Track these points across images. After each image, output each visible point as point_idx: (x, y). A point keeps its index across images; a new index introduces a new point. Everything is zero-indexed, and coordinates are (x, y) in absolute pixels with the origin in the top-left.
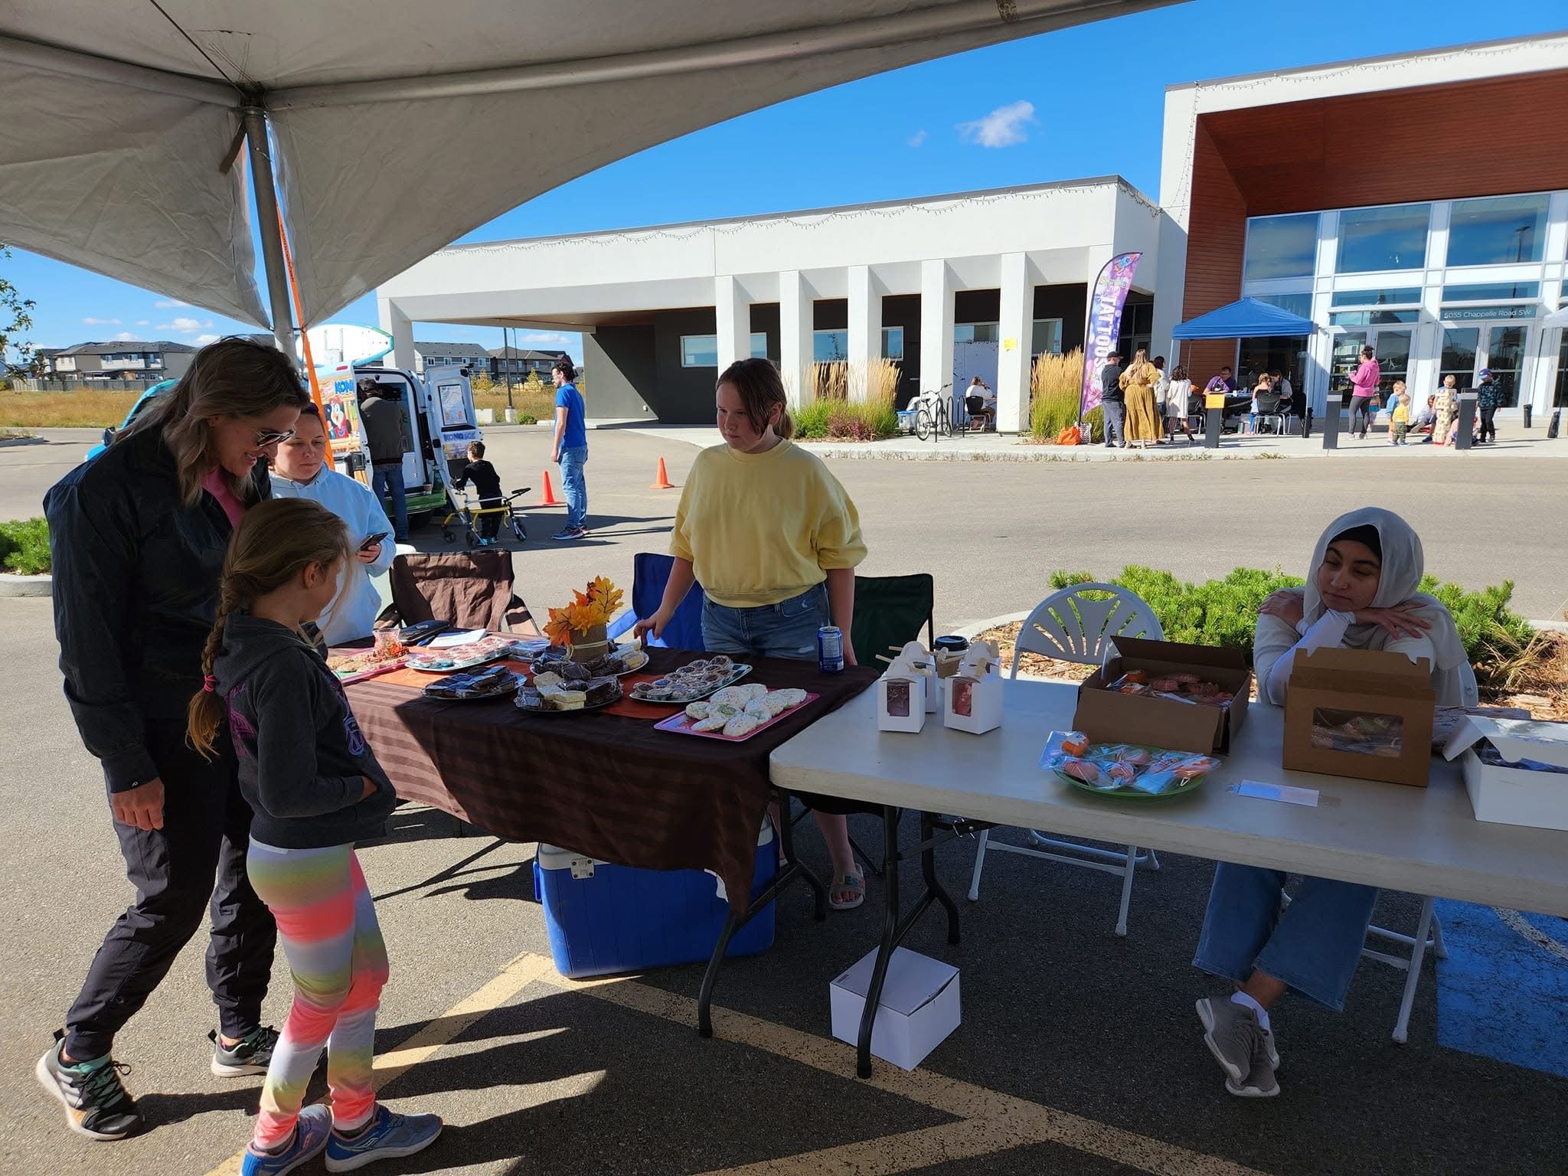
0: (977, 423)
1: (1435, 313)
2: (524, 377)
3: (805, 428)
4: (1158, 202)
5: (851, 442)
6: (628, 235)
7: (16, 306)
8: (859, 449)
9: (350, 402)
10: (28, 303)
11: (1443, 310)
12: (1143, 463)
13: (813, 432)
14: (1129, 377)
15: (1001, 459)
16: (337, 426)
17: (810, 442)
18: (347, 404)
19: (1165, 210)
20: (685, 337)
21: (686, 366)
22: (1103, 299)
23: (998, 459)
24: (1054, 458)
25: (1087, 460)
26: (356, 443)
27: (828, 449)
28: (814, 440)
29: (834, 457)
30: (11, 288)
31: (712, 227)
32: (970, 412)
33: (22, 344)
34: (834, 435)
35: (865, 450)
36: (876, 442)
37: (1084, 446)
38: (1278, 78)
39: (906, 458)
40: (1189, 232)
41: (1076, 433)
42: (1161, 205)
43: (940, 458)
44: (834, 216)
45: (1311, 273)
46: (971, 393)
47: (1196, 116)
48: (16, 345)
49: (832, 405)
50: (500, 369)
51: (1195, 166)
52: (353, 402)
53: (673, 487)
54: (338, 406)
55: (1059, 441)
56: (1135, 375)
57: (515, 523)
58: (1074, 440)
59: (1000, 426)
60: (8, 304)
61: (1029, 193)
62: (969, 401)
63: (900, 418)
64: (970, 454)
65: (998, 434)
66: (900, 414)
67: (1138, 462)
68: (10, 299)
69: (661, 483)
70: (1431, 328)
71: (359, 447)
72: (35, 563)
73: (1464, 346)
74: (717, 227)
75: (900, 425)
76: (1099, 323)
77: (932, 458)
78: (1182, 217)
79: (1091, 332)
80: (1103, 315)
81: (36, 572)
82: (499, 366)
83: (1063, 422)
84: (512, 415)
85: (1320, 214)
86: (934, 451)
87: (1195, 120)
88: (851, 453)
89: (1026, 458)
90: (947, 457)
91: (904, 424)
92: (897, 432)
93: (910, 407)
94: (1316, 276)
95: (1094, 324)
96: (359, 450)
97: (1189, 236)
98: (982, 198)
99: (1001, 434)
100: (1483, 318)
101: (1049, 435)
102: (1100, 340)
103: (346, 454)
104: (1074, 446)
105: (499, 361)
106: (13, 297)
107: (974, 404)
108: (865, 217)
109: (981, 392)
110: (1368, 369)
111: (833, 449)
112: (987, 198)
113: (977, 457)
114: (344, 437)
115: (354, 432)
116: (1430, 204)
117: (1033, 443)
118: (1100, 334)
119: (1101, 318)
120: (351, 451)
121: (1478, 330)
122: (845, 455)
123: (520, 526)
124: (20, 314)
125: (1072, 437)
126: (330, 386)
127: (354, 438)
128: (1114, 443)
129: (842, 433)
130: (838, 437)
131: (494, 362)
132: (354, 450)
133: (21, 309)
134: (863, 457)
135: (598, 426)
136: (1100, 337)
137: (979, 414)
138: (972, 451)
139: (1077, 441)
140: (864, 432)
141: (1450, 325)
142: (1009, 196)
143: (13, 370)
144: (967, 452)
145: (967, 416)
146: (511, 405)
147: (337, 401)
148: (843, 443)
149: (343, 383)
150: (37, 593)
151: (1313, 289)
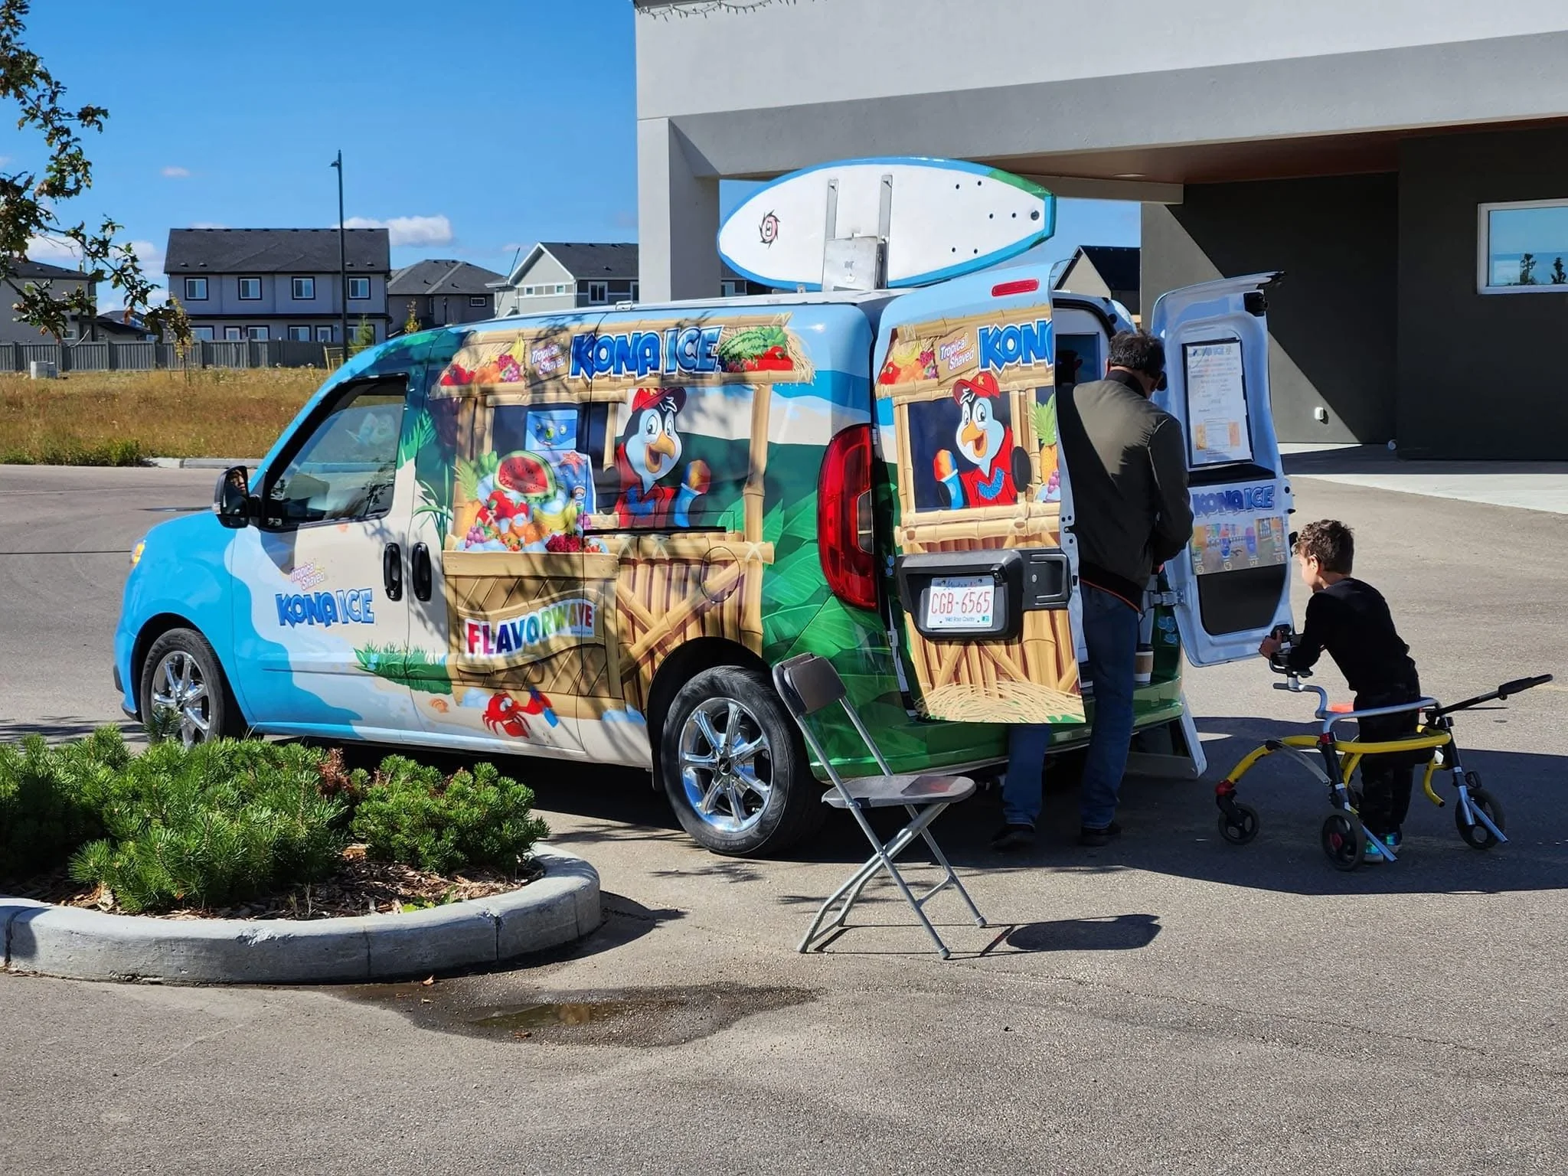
7: (57, 124)
9: (1033, 394)
10: (88, 115)
16: (975, 467)
18: (1022, 401)
26: (1043, 521)
30: (44, 76)
33: (92, 231)
48: (76, 234)
52: (1042, 396)
54: (984, 405)
57: (1463, 789)
60: (39, 121)
68: (46, 106)
71: (1056, 536)
72: (159, 877)
81: (163, 906)
96: (1054, 545)
103: (1002, 559)
106: (52, 100)
114: (997, 501)
115: (1039, 488)
120: (1022, 546)
123: (1479, 798)
124: (65, 146)
126: (964, 344)
127: (1038, 506)
132: (1036, 545)
133: (68, 132)
143: (36, 303)
147: (986, 388)
149: (1013, 334)
150: (171, 974)
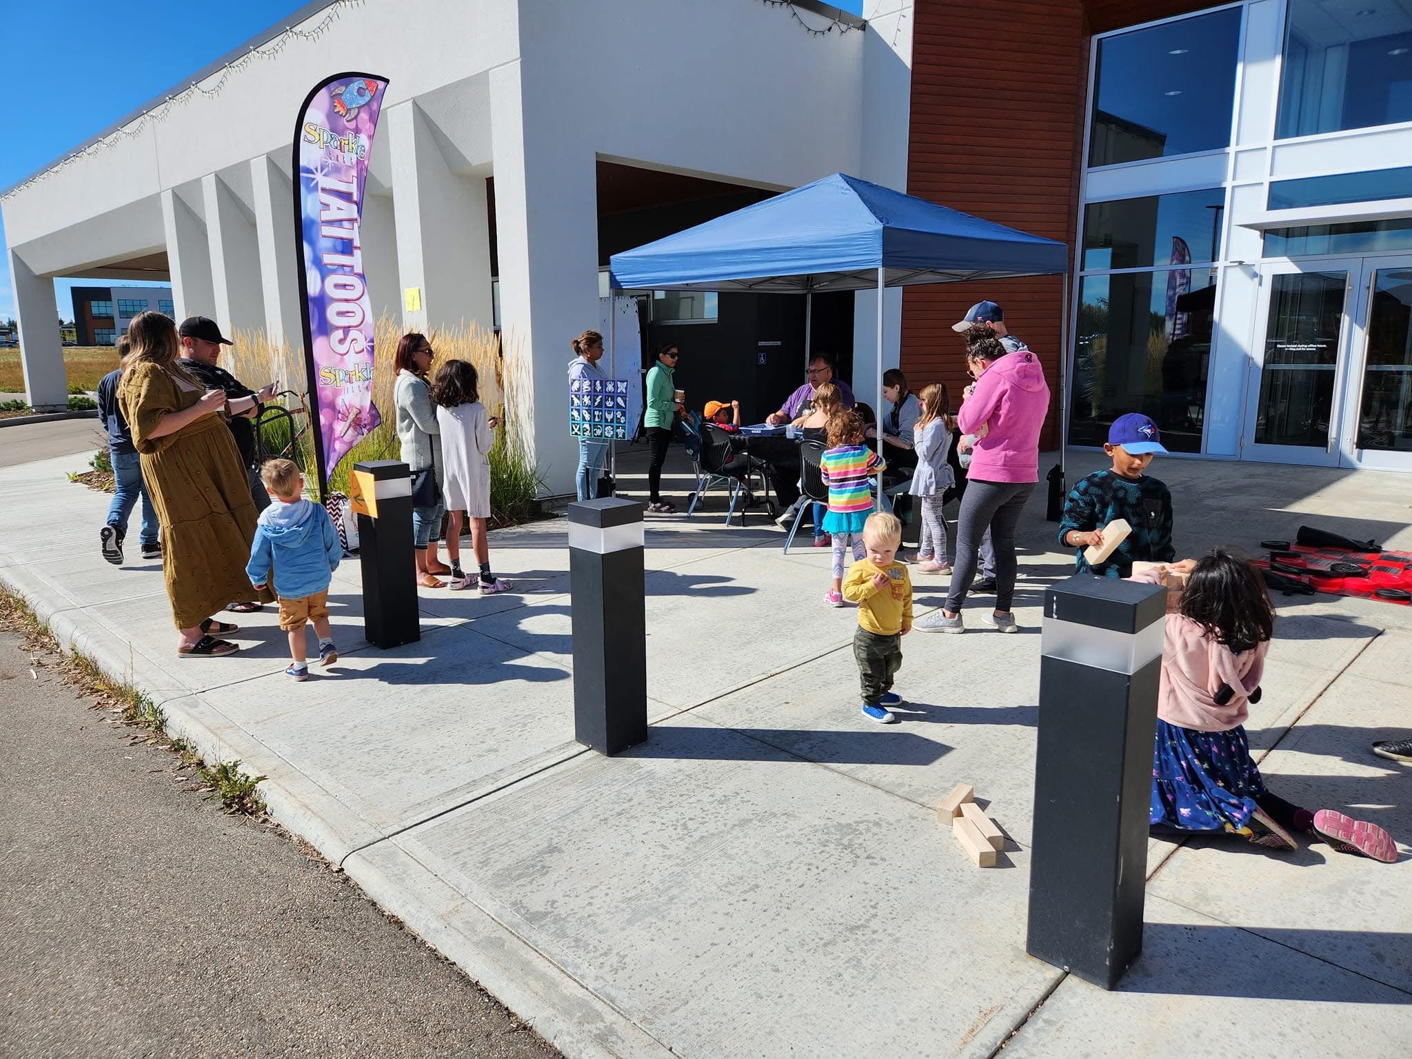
19: (870, 21)
22: (323, 181)
40: (914, 63)
42: (865, 16)
76: (324, 244)
79: (307, 264)
80: (330, 223)
85: (1241, 7)
94: (1233, 149)
95: (312, 244)
102: (336, 286)
118: (333, 272)
119: (326, 230)
136: (332, 280)
151: (1224, 179)
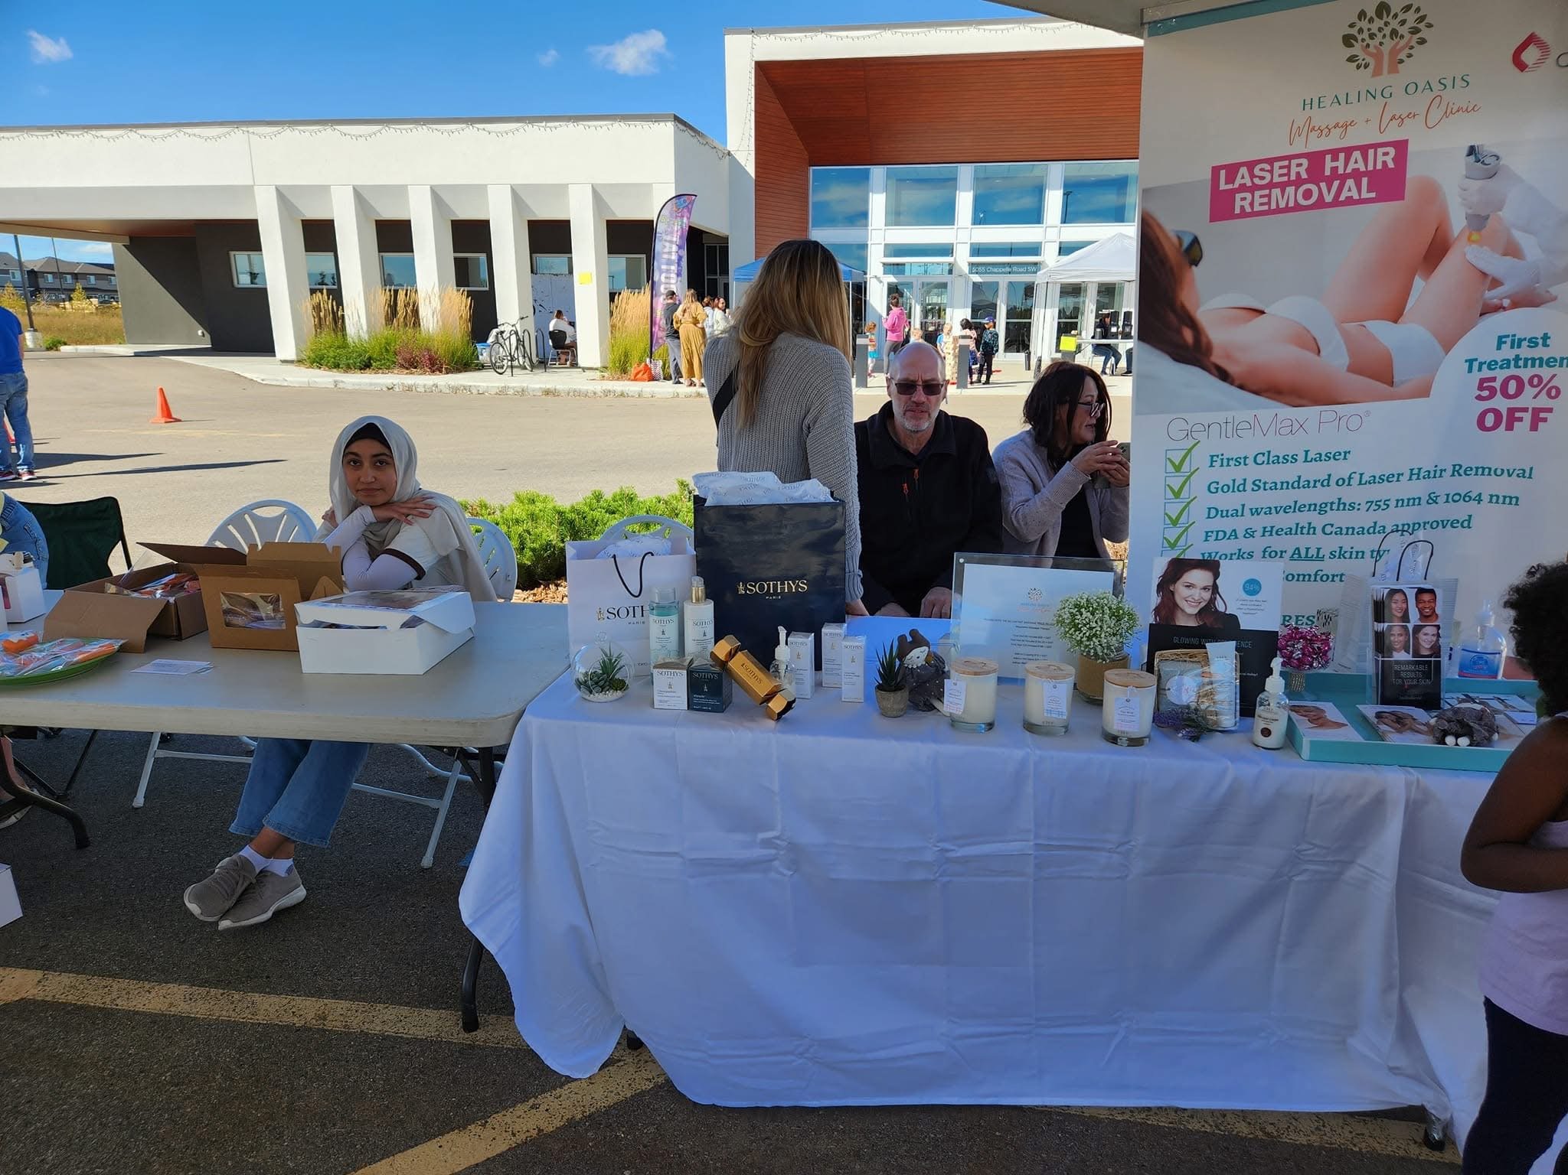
0: (563, 357)
1: (966, 269)
2: (69, 293)
3: (370, 358)
4: (725, 143)
5: (421, 374)
6: (142, 132)
8: (425, 382)
11: (972, 265)
12: (701, 399)
13: (379, 363)
14: (680, 317)
15: (571, 394)
17: (375, 373)
19: (732, 153)
20: (237, 253)
21: (240, 286)
22: (665, 237)
23: (568, 395)
24: (622, 395)
25: (652, 397)
27: (391, 381)
28: (380, 371)
29: (397, 390)
31: (244, 129)
32: (555, 347)
34: (402, 366)
35: (431, 383)
36: (450, 375)
37: (656, 382)
38: (823, 34)
39: (474, 391)
40: (756, 176)
41: (647, 369)
42: (729, 148)
43: (511, 392)
44: (387, 128)
45: (866, 225)
46: (554, 327)
47: (753, 63)
49: (401, 335)
50: (42, 283)
51: (756, 112)
53: (180, 421)
55: (633, 378)
56: (686, 315)
58: (646, 376)
59: (582, 361)
61: (590, 123)
62: (552, 334)
63: (479, 350)
64: (540, 388)
65: (580, 370)
66: (479, 346)
67: (698, 399)
69: (163, 417)
70: (962, 280)
73: (988, 297)
74: (251, 129)
75: (480, 357)
77: (502, 392)
78: (747, 159)
79: (655, 269)
80: (667, 253)
82: (41, 281)
83: (637, 360)
84: (35, 340)
85: (870, 169)
86: (503, 385)
87: (753, 66)
88: (416, 386)
89: (595, 393)
90: (518, 392)
91: (484, 357)
92: (477, 365)
93: (491, 339)
94: (870, 228)
95: (658, 261)
97: (756, 181)
98: (544, 124)
99: (584, 369)
100: (1001, 273)
101: (624, 371)
102: (665, 277)
104: (647, 383)
105: (39, 275)
107: (558, 338)
108: (421, 132)
109: (563, 325)
110: (896, 316)
111: (395, 382)
112: (548, 124)
113: (547, 392)
116: (957, 167)
117: (608, 379)
118: (665, 272)
119: (665, 256)
121: (997, 283)
122: (410, 389)
125: (644, 374)
128: (681, 380)
129: (411, 364)
130: (407, 369)
131: (33, 275)
134: (430, 391)
135: (135, 353)
136: (665, 274)
137: (563, 348)
138: (543, 386)
139: (649, 378)
140: (435, 365)
141: (977, 278)
142: (571, 125)
144: (537, 386)
145: (553, 351)
146: (32, 326)
148: (411, 376)
151: (867, 240)
